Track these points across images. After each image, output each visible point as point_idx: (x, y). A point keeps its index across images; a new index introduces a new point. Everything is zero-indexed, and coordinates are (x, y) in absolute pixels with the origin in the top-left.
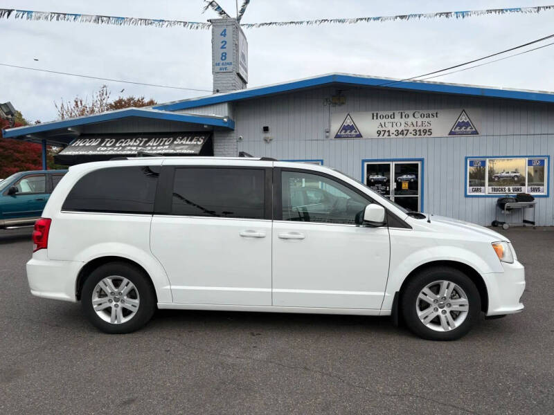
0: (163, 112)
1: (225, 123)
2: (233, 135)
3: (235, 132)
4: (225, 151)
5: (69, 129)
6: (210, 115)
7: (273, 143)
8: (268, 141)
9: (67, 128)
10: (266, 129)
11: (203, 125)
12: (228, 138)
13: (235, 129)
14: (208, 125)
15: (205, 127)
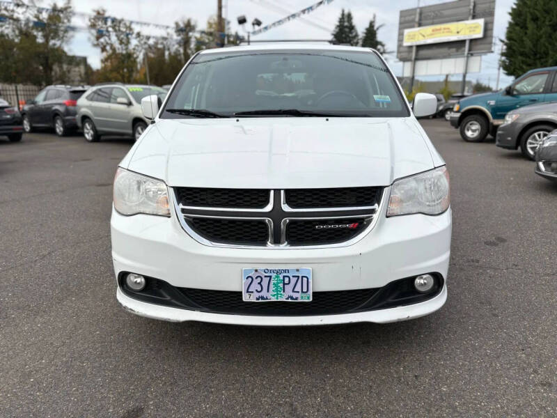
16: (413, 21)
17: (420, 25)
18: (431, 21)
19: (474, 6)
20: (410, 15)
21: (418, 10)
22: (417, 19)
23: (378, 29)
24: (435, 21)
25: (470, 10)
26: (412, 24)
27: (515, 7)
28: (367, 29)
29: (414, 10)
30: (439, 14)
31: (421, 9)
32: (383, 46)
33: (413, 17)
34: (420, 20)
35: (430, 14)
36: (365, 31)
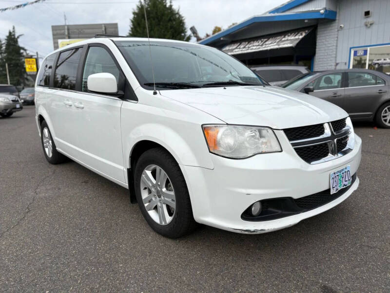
0: (276, 14)
1: (322, 14)
2: (334, 25)
3: (337, 21)
4: (326, 41)
5: (222, 39)
6: (311, 9)
7: (374, 27)
8: (369, 25)
9: (220, 38)
10: (367, 14)
11: (304, 20)
12: (330, 28)
13: (337, 18)
14: (308, 20)
15: (306, 21)
16: (64, 34)
17: (69, 38)
18: (77, 36)
19: (105, 29)
20: (60, 30)
21: (66, 27)
22: (66, 33)
23: (18, 37)
24: (80, 36)
25: (103, 31)
26: (63, 36)
27: (131, 32)
28: (8, 37)
29: (64, 26)
30: (82, 31)
31: (68, 26)
32: (25, 50)
33: (63, 31)
34: (69, 33)
35: (75, 30)
36: (6, 38)
